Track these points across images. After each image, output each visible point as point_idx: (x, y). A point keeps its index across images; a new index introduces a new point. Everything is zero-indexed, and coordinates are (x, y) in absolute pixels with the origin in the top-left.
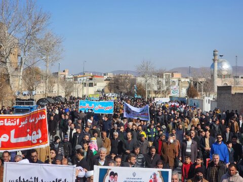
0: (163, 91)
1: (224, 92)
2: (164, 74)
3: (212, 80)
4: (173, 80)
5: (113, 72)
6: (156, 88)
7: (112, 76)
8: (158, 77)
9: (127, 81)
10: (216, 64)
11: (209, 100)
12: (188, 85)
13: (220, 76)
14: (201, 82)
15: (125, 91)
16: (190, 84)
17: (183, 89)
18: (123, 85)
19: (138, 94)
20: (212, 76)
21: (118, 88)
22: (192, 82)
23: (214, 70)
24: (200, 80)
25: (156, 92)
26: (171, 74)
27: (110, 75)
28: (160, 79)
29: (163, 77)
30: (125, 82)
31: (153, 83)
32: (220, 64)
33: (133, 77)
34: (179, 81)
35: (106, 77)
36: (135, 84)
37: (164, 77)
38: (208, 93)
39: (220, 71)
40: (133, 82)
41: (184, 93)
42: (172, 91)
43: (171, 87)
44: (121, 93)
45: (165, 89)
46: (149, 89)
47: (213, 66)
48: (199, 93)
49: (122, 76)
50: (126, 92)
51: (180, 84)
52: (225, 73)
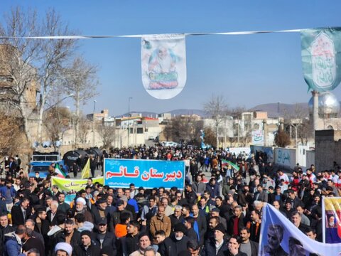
0: (241, 138)
1: (324, 138)
2: (243, 114)
3: (311, 122)
4: (256, 122)
5: (172, 112)
6: (231, 134)
7: (170, 118)
8: (234, 118)
9: (190, 124)
10: (316, 98)
11: (304, 150)
12: (276, 129)
13: (322, 115)
14: (295, 125)
15: (188, 138)
16: (280, 127)
17: (270, 134)
18: (186, 130)
19: (206, 143)
20: (311, 115)
21: (177, 134)
22: (282, 125)
23: (313, 108)
24: (293, 122)
25: (231, 140)
26: (252, 114)
27: (168, 116)
28: (236, 121)
29: (240, 119)
30: (187, 126)
31: (227, 127)
32: (321, 98)
33: (199, 119)
34: (264, 123)
35: (161, 120)
36: (201, 128)
37: (243, 118)
38: (304, 140)
39: (321, 108)
40: (199, 126)
41: (270, 140)
42: (253, 138)
43: (253, 133)
44: (183, 141)
45: (244, 134)
46: (222, 136)
47: (312, 101)
48: (292, 140)
49: (183, 118)
50: (190, 140)
51: (266, 128)
52: (328, 111)
